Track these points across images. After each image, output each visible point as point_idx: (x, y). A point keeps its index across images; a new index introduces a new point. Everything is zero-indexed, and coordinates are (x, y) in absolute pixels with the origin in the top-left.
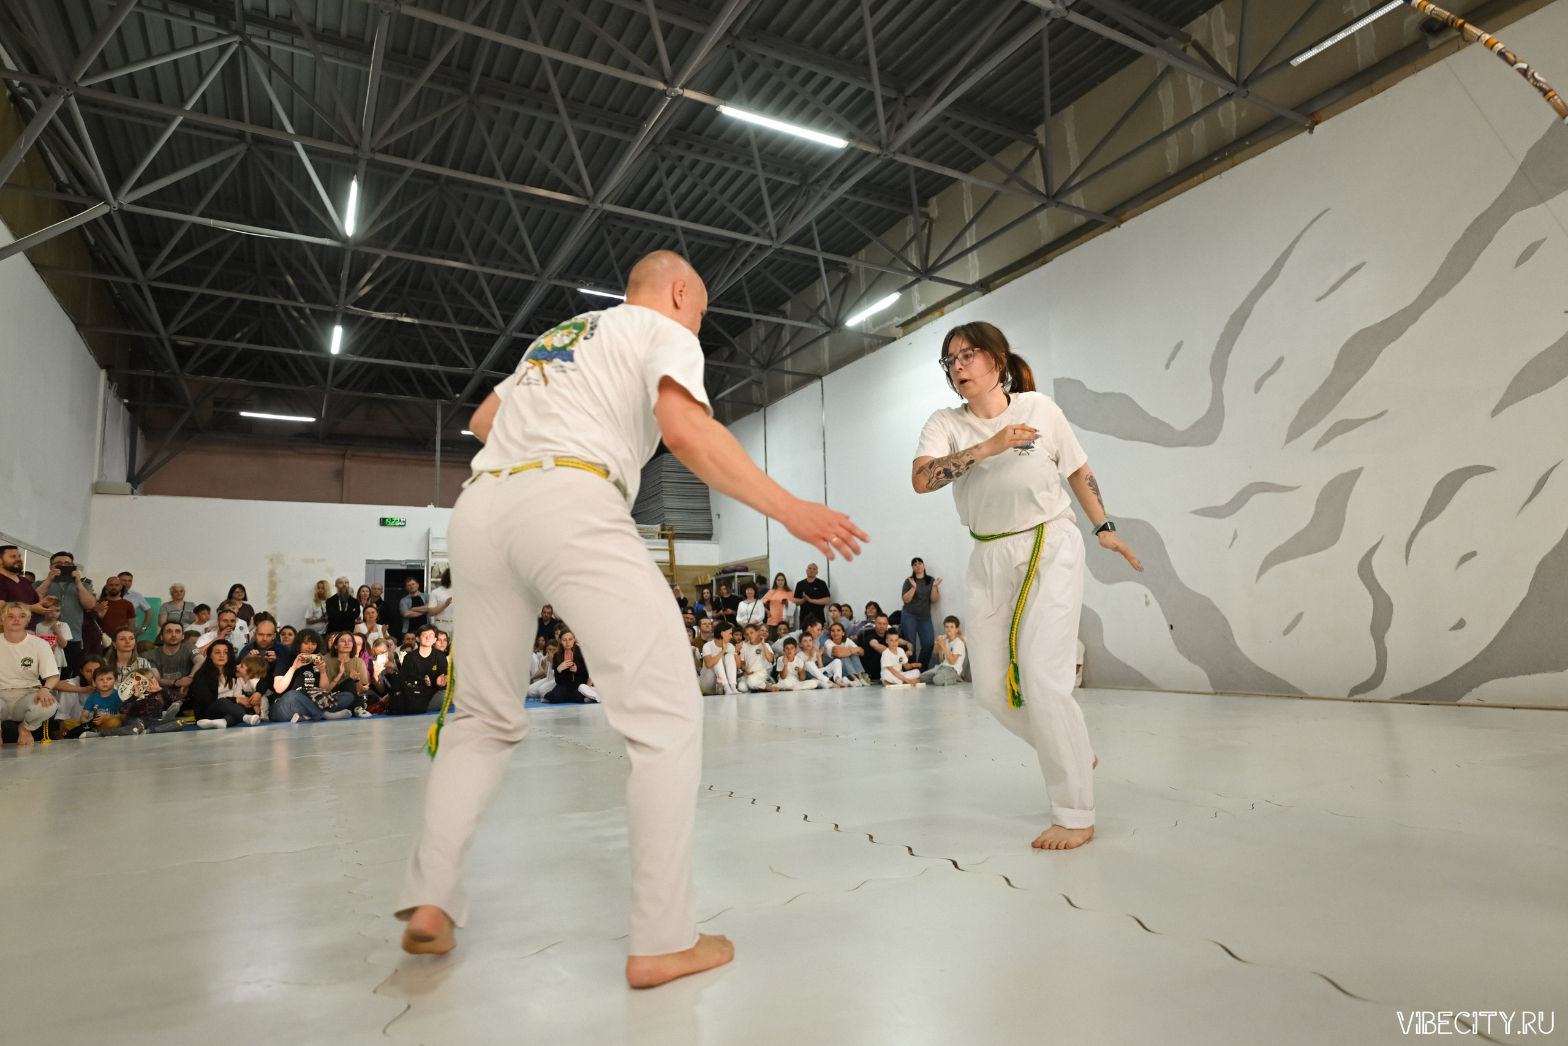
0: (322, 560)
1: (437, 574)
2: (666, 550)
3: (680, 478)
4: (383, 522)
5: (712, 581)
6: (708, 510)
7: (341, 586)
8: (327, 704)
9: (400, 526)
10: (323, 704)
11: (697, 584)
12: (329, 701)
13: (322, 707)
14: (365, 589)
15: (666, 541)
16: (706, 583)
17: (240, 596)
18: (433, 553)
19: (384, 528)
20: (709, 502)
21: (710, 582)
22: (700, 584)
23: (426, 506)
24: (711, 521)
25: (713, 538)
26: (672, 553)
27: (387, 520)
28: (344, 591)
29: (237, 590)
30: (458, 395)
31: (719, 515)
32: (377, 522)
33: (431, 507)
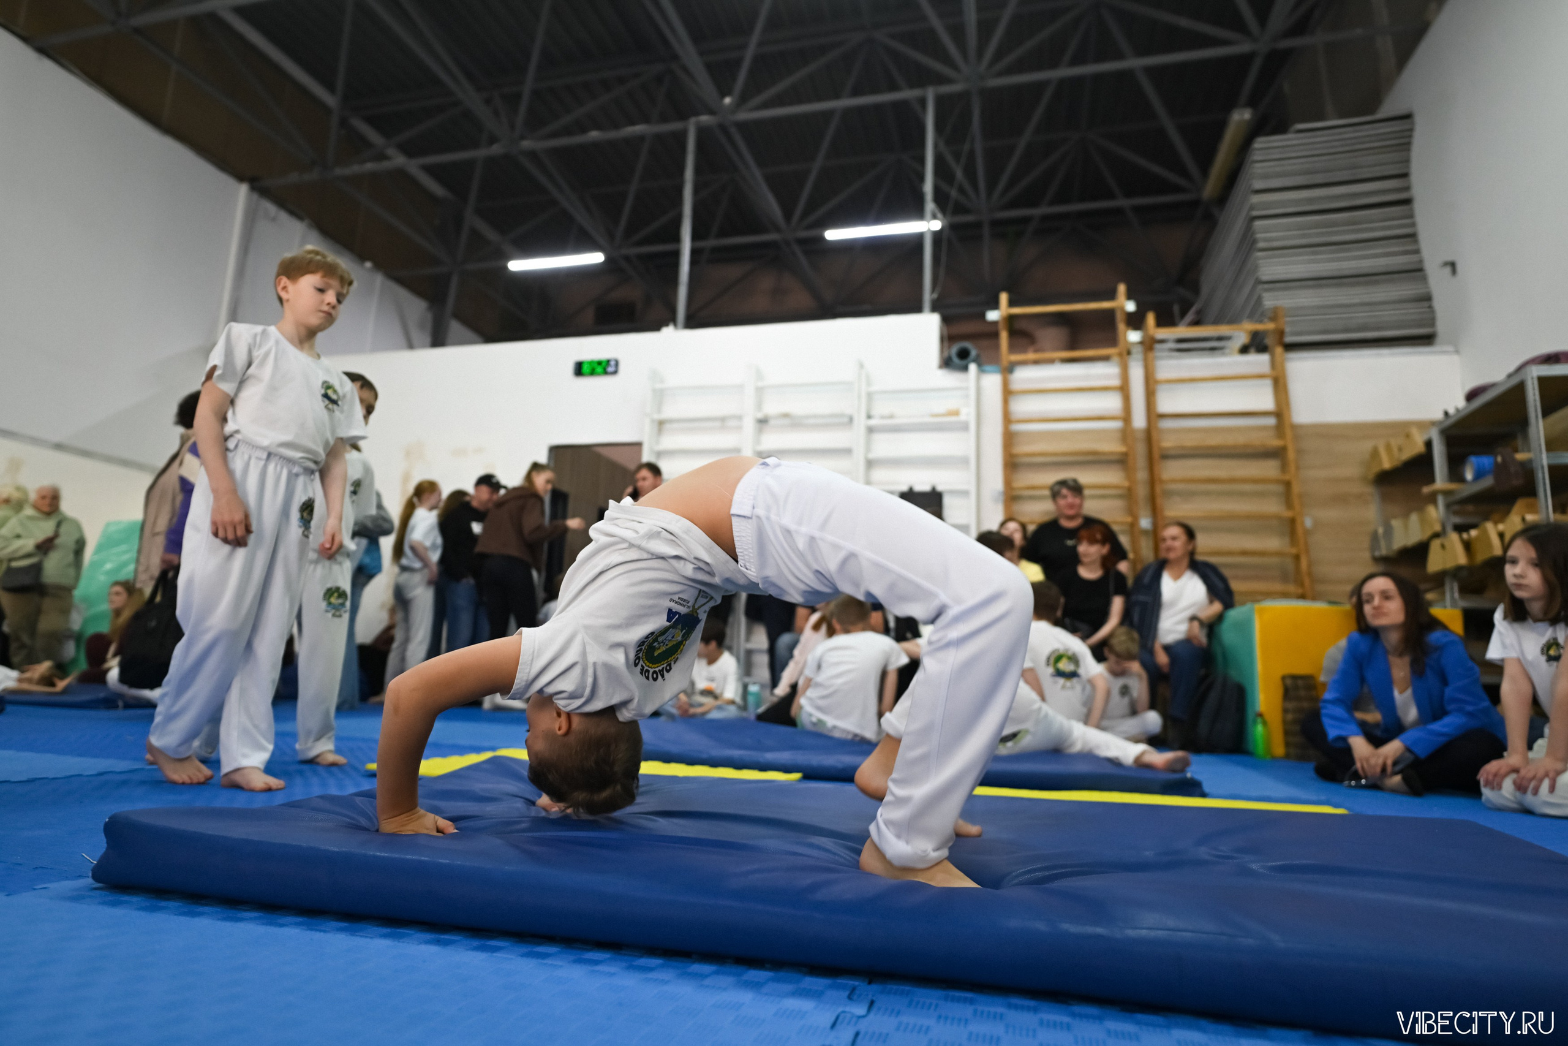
2: (1261, 376)
3: (1310, 201)
4: (579, 370)
5: (1429, 444)
6: (1417, 272)
9: (608, 373)
11: (1375, 469)
15: (1264, 358)
16: (1407, 454)
19: (582, 382)
20: (1417, 251)
21: (1419, 448)
22: (1387, 465)
23: (660, 329)
24: (1427, 298)
25: (1439, 339)
26: (1279, 384)
27: (584, 365)
30: (727, 100)
31: (1453, 265)
32: (570, 368)
33: (669, 330)
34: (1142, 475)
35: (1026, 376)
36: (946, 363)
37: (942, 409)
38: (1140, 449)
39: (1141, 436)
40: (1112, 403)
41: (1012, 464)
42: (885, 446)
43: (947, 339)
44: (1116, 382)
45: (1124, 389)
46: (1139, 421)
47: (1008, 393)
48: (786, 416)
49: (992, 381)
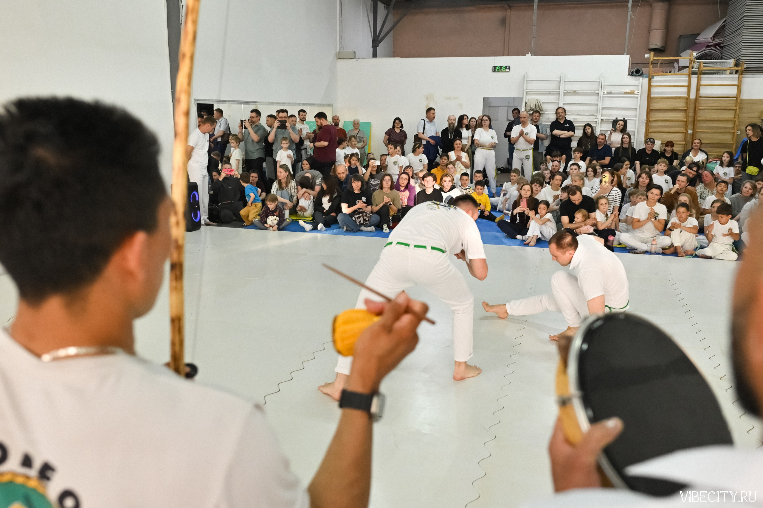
0: (456, 98)
1: (529, 108)
2: (734, 85)
4: (495, 69)
7: (450, 122)
8: (362, 222)
9: (506, 72)
10: (360, 222)
12: (364, 220)
13: (358, 224)
14: (473, 120)
15: (737, 76)
17: (398, 125)
18: (527, 92)
19: (496, 74)
23: (525, 55)
26: (739, 87)
27: (497, 68)
28: (452, 126)
29: (397, 121)
32: (491, 68)
33: (528, 56)
34: (691, 114)
35: (658, 79)
36: (631, 74)
37: (628, 91)
38: (692, 106)
39: (693, 101)
40: (685, 90)
41: (650, 111)
42: (608, 103)
43: (632, 64)
44: (686, 84)
45: (689, 86)
46: (693, 96)
47: (650, 86)
48: (575, 92)
49: (646, 80)
